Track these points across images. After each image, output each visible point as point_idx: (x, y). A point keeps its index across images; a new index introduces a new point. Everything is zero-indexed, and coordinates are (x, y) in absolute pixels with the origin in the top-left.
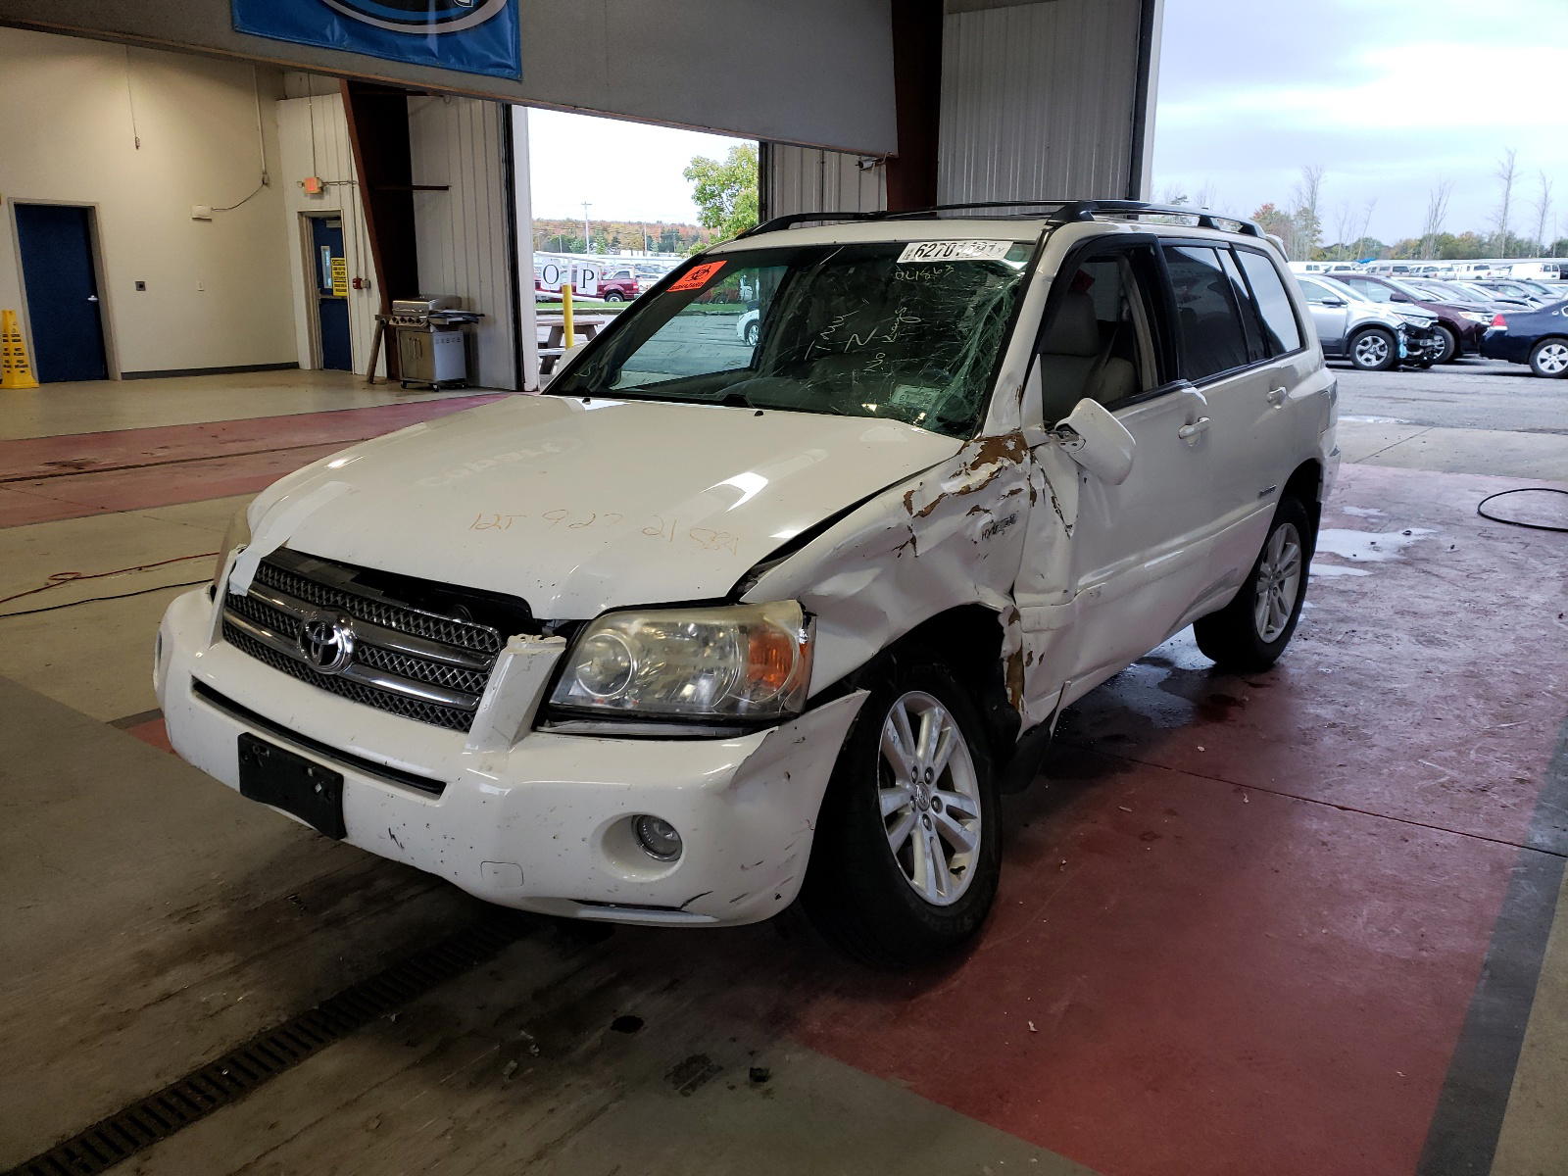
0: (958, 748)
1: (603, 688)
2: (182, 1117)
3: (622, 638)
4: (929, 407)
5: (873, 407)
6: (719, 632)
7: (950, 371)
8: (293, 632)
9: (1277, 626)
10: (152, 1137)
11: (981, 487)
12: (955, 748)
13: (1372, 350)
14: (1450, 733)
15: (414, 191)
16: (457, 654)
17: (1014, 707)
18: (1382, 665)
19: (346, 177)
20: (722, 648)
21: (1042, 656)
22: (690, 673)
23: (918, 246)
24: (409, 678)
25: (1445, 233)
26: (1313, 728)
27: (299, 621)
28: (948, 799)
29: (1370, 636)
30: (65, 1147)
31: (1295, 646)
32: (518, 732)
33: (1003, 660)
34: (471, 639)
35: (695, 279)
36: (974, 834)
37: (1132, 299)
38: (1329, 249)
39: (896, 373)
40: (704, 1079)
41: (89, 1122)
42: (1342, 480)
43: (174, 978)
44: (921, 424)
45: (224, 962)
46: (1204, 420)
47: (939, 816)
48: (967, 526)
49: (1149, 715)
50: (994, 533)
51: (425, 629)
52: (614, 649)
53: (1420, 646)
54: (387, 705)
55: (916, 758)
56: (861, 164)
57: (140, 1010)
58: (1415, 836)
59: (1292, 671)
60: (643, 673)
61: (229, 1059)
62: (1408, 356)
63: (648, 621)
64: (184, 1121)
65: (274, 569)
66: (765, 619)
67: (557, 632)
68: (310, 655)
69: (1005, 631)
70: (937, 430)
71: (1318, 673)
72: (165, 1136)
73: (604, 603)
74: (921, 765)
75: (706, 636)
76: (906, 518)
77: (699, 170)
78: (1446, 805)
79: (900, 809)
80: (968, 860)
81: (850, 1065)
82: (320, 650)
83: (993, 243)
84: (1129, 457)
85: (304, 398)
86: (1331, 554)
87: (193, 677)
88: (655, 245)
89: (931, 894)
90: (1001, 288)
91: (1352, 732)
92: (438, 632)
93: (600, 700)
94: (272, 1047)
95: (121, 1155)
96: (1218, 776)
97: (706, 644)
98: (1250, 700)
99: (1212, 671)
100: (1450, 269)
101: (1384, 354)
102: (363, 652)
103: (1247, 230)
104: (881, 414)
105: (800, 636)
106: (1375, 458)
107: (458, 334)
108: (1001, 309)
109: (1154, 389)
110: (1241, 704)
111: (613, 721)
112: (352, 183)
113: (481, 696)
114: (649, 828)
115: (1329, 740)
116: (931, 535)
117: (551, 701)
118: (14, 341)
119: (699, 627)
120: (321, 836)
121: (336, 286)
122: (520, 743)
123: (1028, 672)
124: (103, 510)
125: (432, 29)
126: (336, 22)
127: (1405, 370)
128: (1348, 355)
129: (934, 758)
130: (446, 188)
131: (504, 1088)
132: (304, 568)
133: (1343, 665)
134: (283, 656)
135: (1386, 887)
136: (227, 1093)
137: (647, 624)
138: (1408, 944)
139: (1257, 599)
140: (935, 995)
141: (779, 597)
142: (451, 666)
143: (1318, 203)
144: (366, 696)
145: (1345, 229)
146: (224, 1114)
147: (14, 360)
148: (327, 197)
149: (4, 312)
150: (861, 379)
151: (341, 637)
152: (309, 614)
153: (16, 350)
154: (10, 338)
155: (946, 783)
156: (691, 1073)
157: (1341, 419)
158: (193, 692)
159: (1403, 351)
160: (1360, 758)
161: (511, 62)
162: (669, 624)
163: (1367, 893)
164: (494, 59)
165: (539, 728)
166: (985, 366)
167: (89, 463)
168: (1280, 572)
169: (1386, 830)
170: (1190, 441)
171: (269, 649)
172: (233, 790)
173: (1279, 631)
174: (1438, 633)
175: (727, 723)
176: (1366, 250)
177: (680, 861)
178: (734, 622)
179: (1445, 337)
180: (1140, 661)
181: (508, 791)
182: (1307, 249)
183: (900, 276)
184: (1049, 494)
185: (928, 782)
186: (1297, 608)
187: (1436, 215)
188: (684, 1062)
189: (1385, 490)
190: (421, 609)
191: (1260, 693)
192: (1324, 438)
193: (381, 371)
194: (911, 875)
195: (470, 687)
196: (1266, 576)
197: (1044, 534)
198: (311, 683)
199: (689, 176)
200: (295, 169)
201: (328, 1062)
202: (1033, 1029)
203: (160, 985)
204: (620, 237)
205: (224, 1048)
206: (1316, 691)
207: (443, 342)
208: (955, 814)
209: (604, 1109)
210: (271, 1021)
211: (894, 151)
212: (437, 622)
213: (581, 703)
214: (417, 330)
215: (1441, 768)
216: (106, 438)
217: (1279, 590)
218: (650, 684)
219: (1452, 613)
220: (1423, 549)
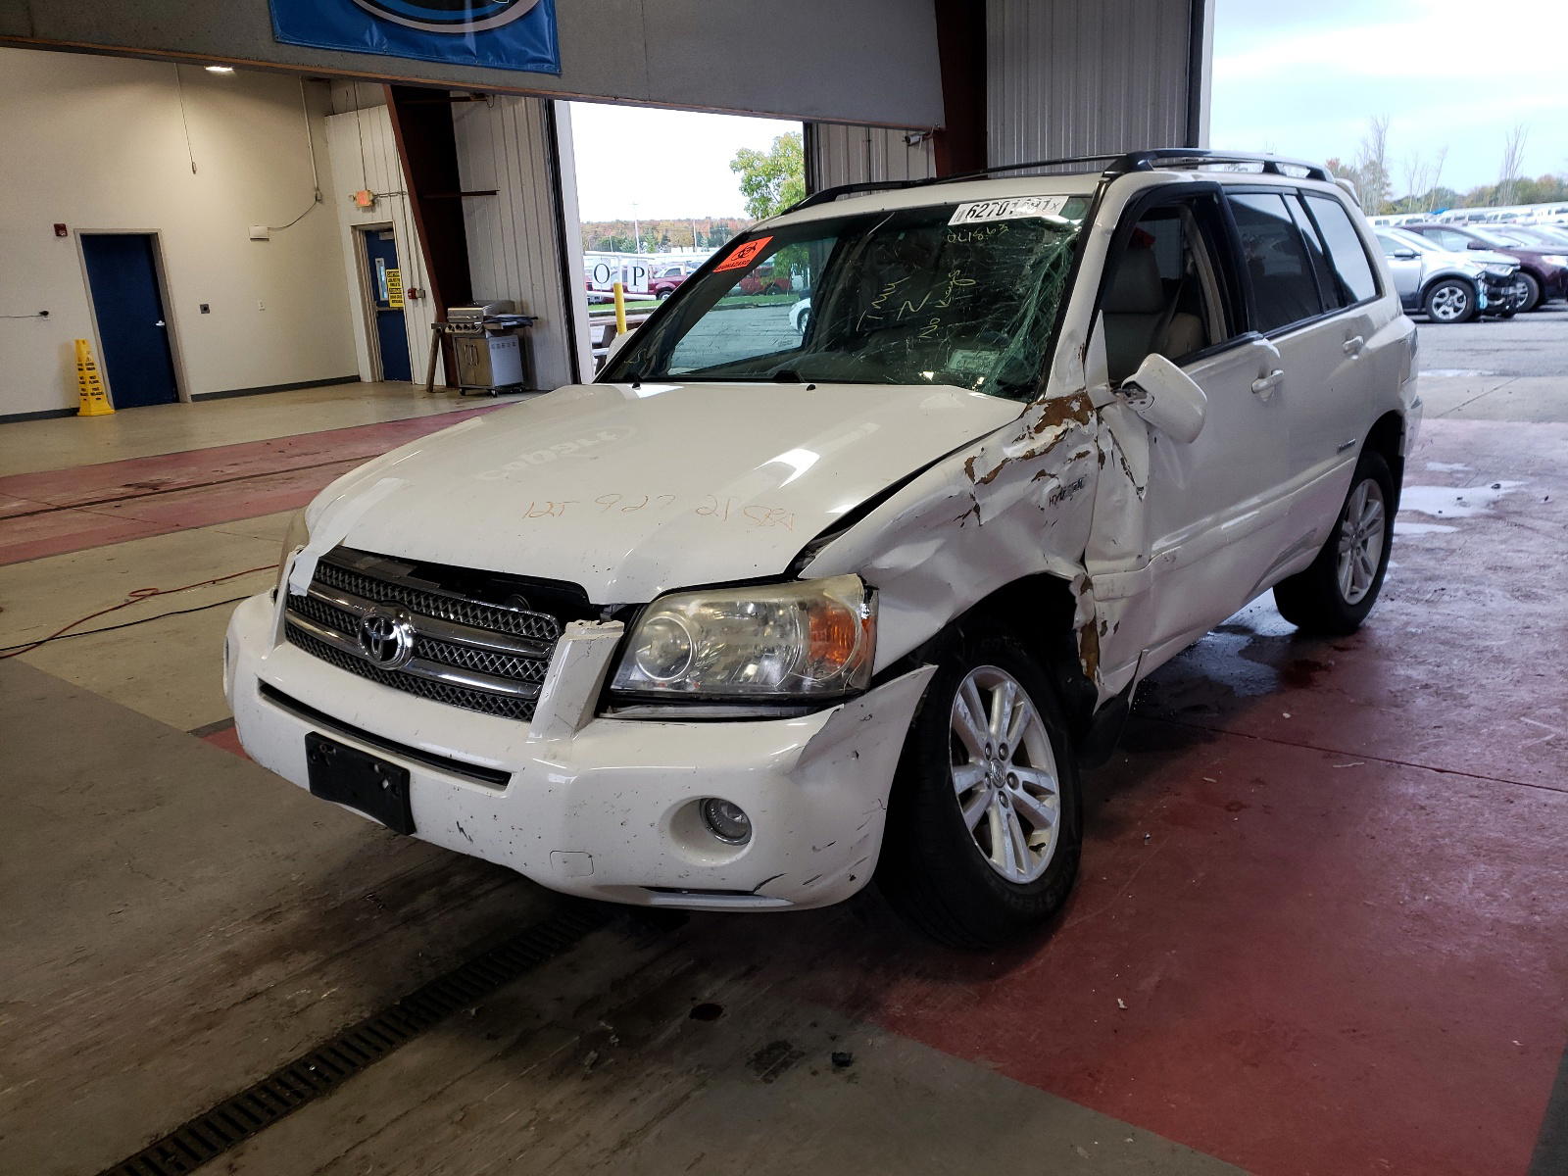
0: (1032, 723)
1: (665, 671)
2: (272, 1112)
3: (680, 620)
4: (988, 371)
5: (929, 375)
6: (778, 610)
7: (1008, 332)
8: (353, 630)
9: (1362, 587)
10: (244, 1133)
11: (1047, 451)
12: (1029, 722)
13: (1449, 302)
14: (1552, 690)
15: (463, 198)
16: (516, 643)
17: (1089, 679)
18: (1477, 623)
19: (395, 188)
20: (782, 627)
21: (1117, 625)
22: (751, 653)
23: (969, 206)
24: (469, 669)
25: (1522, 178)
26: (1404, 690)
27: (358, 618)
28: (1023, 775)
29: (1460, 594)
30: (158, 1146)
31: (1381, 607)
32: (580, 719)
33: (1075, 631)
34: (528, 627)
35: (742, 257)
36: (1053, 810)
37: (1196, 251)
38: (1400, 202)
39: (951, 338)
40: (786, 1065)
41: (182, 1120)
42: (1423, 434)
43: (260, 977)
44: (980, 388)
45: (307, 960)
46: (1277, 372)
47: (1015, 792)
48: (1033, 493)
49: (1231, 683)
50: (1061, 499)
51: (483, 620)
52: (672, 631)
53: (1517, 601)
54: (449, 698)
55: (989, 734)
56: (907, 139)
57: (228, 1009)
58: (1520, 797)
59: (1380, 633)
60: (703, 655)
61: (315, 1055)
62: (1489, 306)
63: (705, 601)
64: (275, 1117)
65: (332, 567)
66: (825, 594)
67: (614, 617)
68: (371, 653)
69: (1077, 600)
70: (997, 394)
71: (1406, 634)
72: (256, 1132)
73: (659, 585)
74: (995, 741)
75: (765, 615)
76: (968, 485)
77: (745, 162)
78: (1553, 764)
79: (975, 785)
80: (1048, 837)
81: (933, 1047)
82: (380, 646)
83: (1048, 198)
84: (1200, 413)
85: (367, 410)
86: (1415, 512)
87: (260, 680)
88: (705, 241)
89: (1010, 872)
90: (1058, 243)
91: (1446, 693)
92: (496, 621)
93: (662, 684)
94: (356, 1043)
95: (214, 1152)
96: (1307, 742)
97: (766, 622)
98: (1336, 663)
99: (1294, 636)
100: (1530, 215)
101: (1463, 305)
102: (423, 646)
103: (1316, 174)
104: (937, 381)
105: (862, 611)
106: (1458, 412)
107: (513, 338)
108: (1059, 265)
109: (1223, 342)
110: (1327, 668)
111: (675, 705)
112: (402, 193)
113: (542, 684)
114: (718, 811)
115: (1421, 702)
116: (995, 503)
117: (613, 687)
118: (89, 369)
119: (757, 605)
120: (395, 835)
121: (392, 297)
122: (583, 730)
123: (1103, 643)
124: (178, 527)
125: (469, 28)
126: (374, 27)
127: (1485, 321)
128: (1424, 310)
129: (1008, 735)
130: (493, 193)
131: (586, 1078)
132: (361, 565)
133: (1432, 624)
134: (344, 654)
135: (1493, 851)
136: (315, 1088)
137: (706, 605)
138: (1518, 908)
139: (1340, 559)
140: (1020, 974)
141: (838, 572)
142: (510, 656)
143: (1385, 155)
144: (428, 690)
145: (1416, 180)
146: (313, 1108)
147: (89, 388)
148: (378, 209)
149: (77, 342)
150: (916, 347)
151: (401, 632)
152: (371, 611)
153: (91, 378)
154: (85, 368)
155: (1021, 758)
156: (772, 1060)
157: (1421, 374)
158: (260, 694)
159: (1484, 302)
160: (1456, 718)
161: (549, 57)
162: (727, 603)
163: (1471, 857)
164: (532, 53)
165: (602, 714)
166: (1045, 324)
167: (163, 483)
168: (1363, 531)
169: (1489, 792)
170: (1264, 396)
171: (331, 648)
172: (304, 789)
173: (1364, 592)
174: (1535, 587)
175: (792, 702)
176: (1440, 200)
177: (750, 844)
178: (794, 599)
179: (1528, 284)
180: (1219, 629)
181: (573, 779)
182: (1375, 203)
183: (952, 238)
184: (1118, 456)
185: (1003, 758)
186: (1382, 569)
187: (1513, 160)
188: (765, 1048)
189: (1471, 444)
190: (479, 600)
191: (1347, 657)
192: (1405, 388)
193: (440, 380)
194: (989, 853)
195: (530, 676)
196: (1348, 535)
197: (1115, 498)
198: (373, 679)
199: (735, 167)
200: (347, 183)
201: (411, 1057)
202: (1122, 1006)
203: (248, 984)
204: (669, 235)
205: (310, 1044)
206: (1406, 653)
207: (498, 347)
208: (1032, 790)
209: (687, 1097)
210: (354, 1018)
211: (942, 125)
212: (494, 611)
213: (644, 688)
214: (472, 337)
215: (1546, 726)
216: (178, 459)
217: (1362, 549)
218: (710, 666)
219: (1549, 567)
220: (1514, 501)
